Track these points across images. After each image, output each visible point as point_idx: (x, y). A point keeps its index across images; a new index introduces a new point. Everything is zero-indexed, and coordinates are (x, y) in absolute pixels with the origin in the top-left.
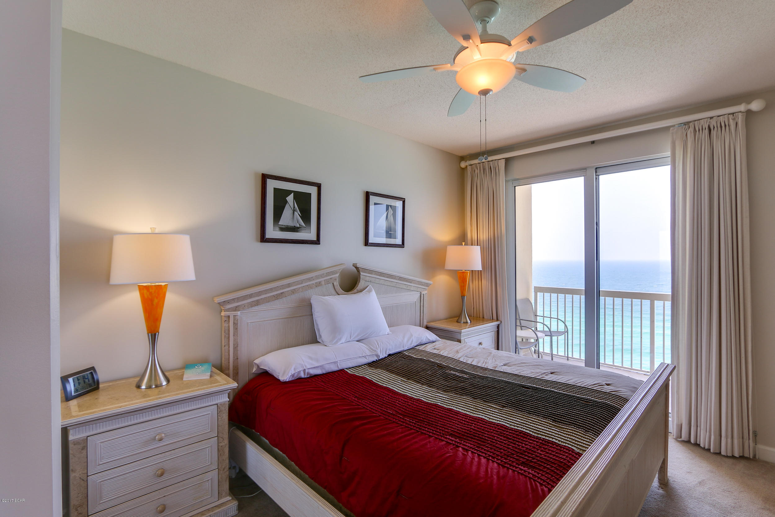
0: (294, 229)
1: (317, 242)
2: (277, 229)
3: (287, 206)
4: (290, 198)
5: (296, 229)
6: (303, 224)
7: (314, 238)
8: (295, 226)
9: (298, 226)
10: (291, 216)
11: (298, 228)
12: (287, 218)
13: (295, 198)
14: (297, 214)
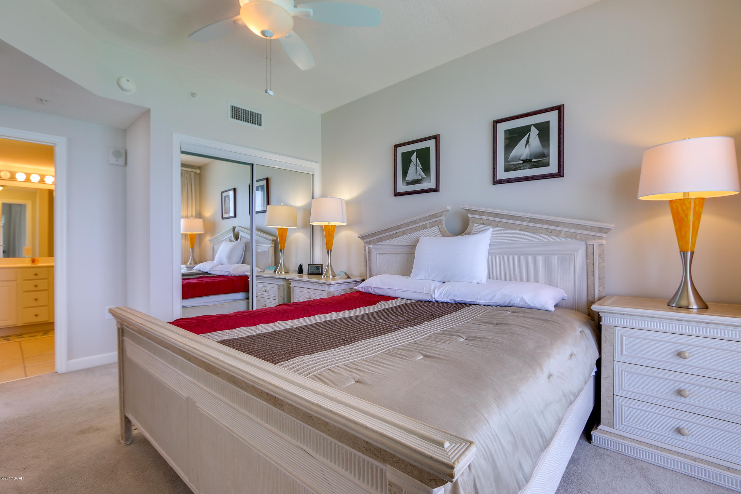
0: (417, 182)
1: (435, 190)
2: (405, 184)
3: (412, 164)
4: (414, 157)
5: (419, 181)
6: (424, 176)
7: (434, 186)
8: (417, 179)
9: (420, 178)
10: (415, 171)
11: (420, 180)
12: (412, 175)
13: (417, 156)
14: (419, 169)
